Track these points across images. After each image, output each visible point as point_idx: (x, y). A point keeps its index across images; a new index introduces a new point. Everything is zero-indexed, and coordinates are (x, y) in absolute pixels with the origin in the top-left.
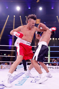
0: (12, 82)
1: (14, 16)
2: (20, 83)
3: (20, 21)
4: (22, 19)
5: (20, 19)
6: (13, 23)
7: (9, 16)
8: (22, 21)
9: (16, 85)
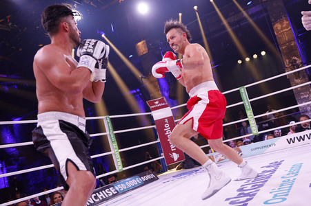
0: (254, 195)
1: (195, 8)
2: (276, 195)
3: (216, 13)
4: (219, 7)
5: (214, 9)
6: (200, 30)
7: (180, 14)
8: (220, 10)
9: (266, 203)
